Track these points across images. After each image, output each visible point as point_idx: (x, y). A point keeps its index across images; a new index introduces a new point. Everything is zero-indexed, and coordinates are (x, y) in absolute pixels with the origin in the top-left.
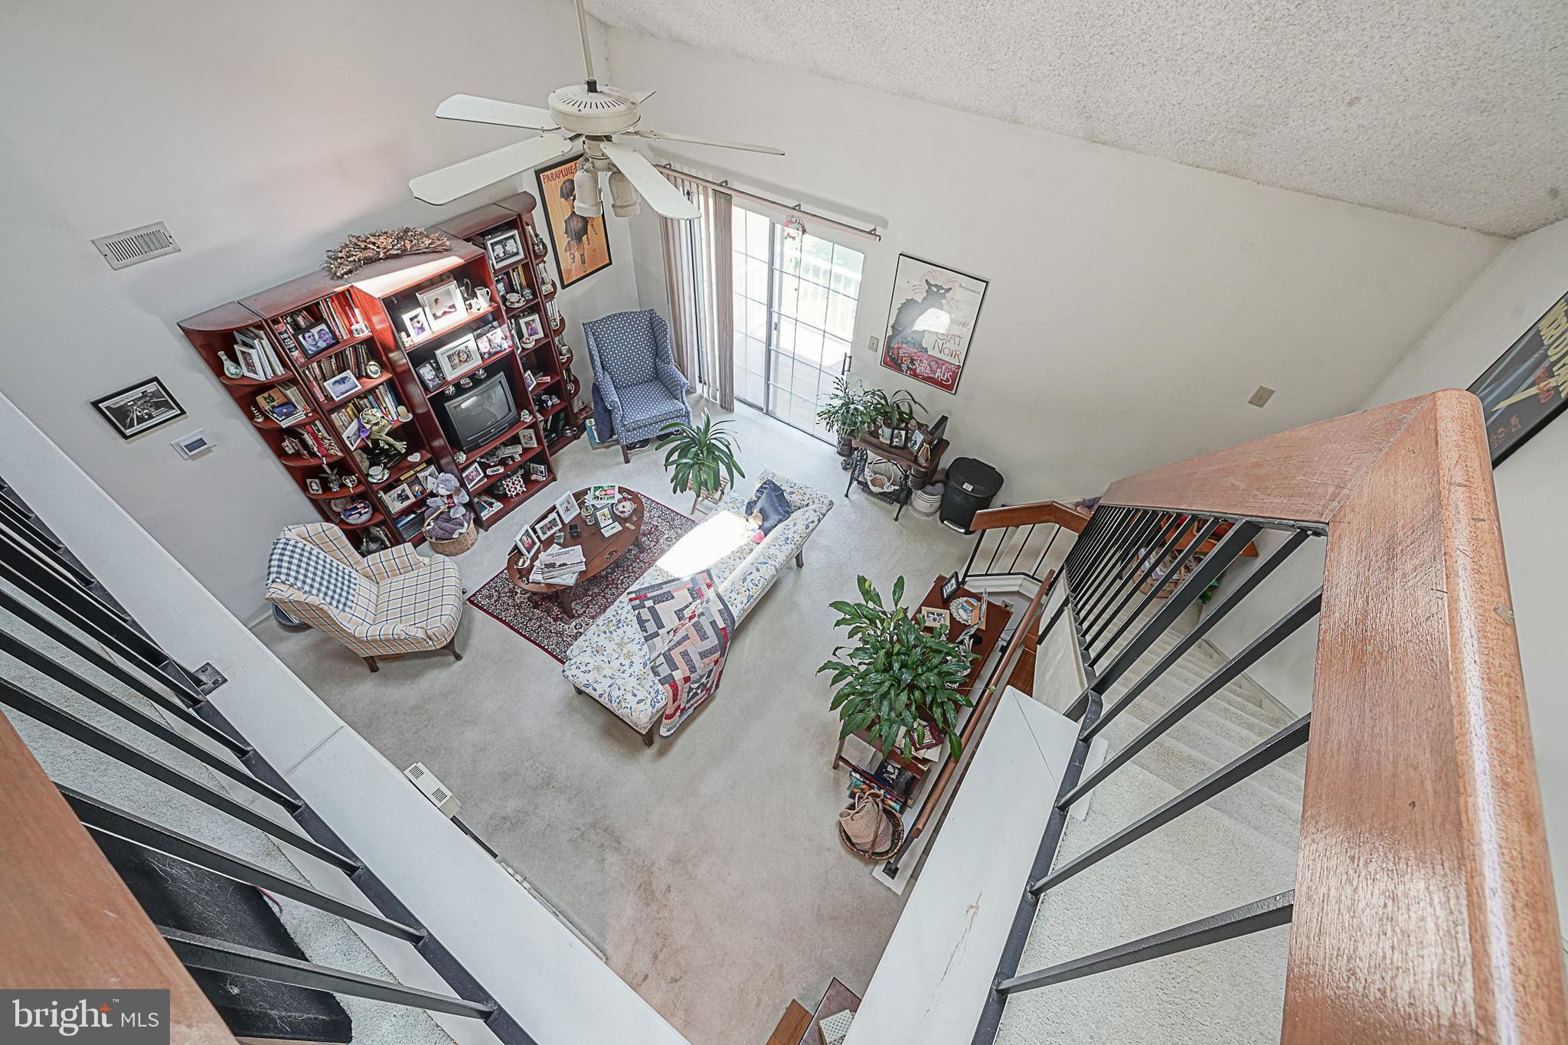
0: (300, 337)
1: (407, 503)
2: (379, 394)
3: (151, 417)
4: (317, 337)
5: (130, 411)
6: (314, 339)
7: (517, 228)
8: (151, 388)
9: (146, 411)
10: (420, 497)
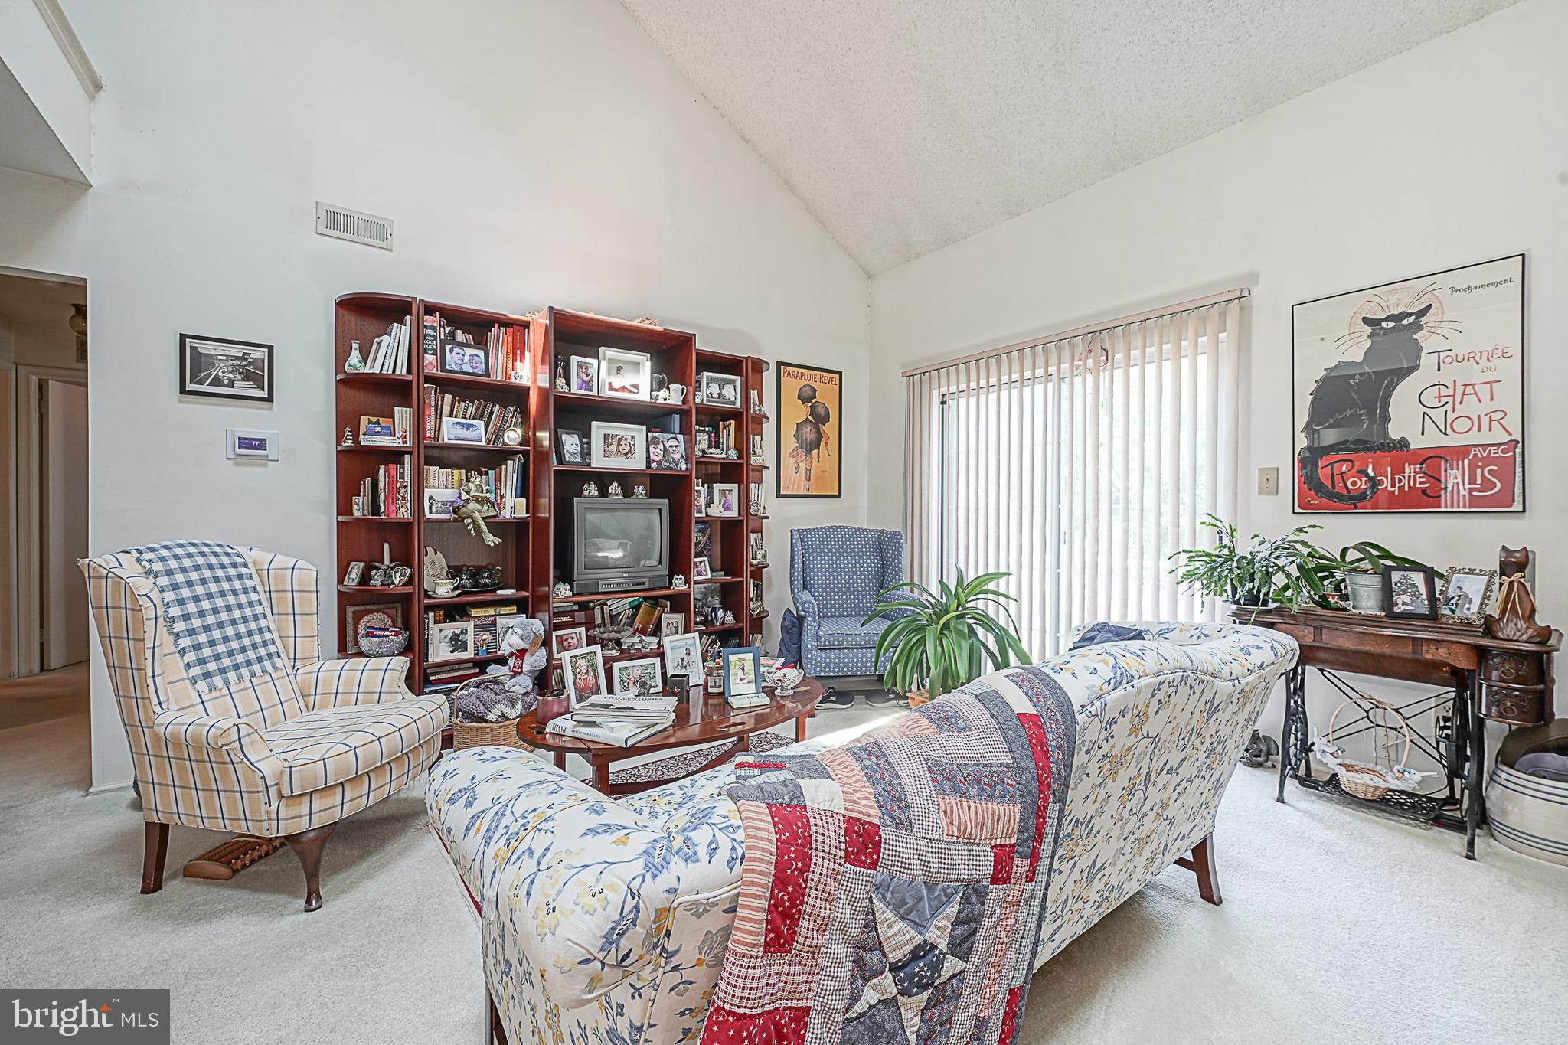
0: (448, 347)
1: (459, 656)
2: (503, 473)
3: (232, 384)
4: (467, 358)
5: (213, 364)
6: (462, 360)
7: (742, 376)
8: (260, 354)
9: (231, 375)
10: (483, 655)
